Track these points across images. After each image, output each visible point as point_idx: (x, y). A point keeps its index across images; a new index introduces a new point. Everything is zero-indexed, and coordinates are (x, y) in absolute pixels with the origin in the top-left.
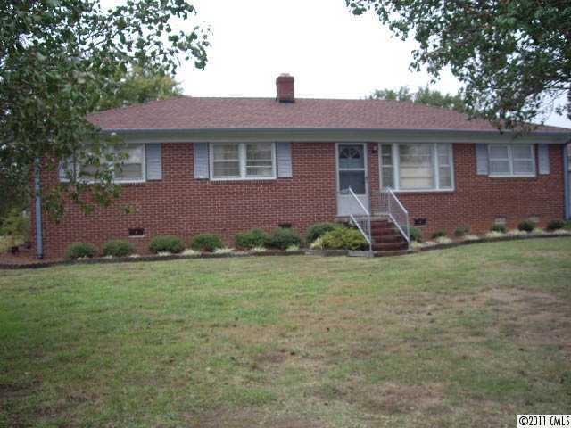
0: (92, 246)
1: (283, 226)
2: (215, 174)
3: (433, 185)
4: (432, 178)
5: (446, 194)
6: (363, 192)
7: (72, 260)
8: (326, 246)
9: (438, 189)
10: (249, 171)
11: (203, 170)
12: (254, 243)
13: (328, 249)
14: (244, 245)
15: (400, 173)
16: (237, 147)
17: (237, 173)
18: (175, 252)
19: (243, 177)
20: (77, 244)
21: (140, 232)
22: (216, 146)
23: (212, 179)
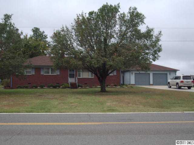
0: (21, 86)
1: (57, 83)
2: (45, 73)
3: (89, 77)
4: (89, 75)
5: (92, 78)
6: (74, 78)
7: (18, 88)
8: (63, 87)
9: (90, 77)
10: (51, 73)
11: (43, 73)
12: (51, 86)
13: (63, 88)
14: (49, 87)
15: (82, 74)
16: (49, 68)
17: (49, 73)
18: (36, 87)
19: (50, 74)
20: (19, 85)
21: (30, 84)
22: (45, 68)
23: (44, 74)
